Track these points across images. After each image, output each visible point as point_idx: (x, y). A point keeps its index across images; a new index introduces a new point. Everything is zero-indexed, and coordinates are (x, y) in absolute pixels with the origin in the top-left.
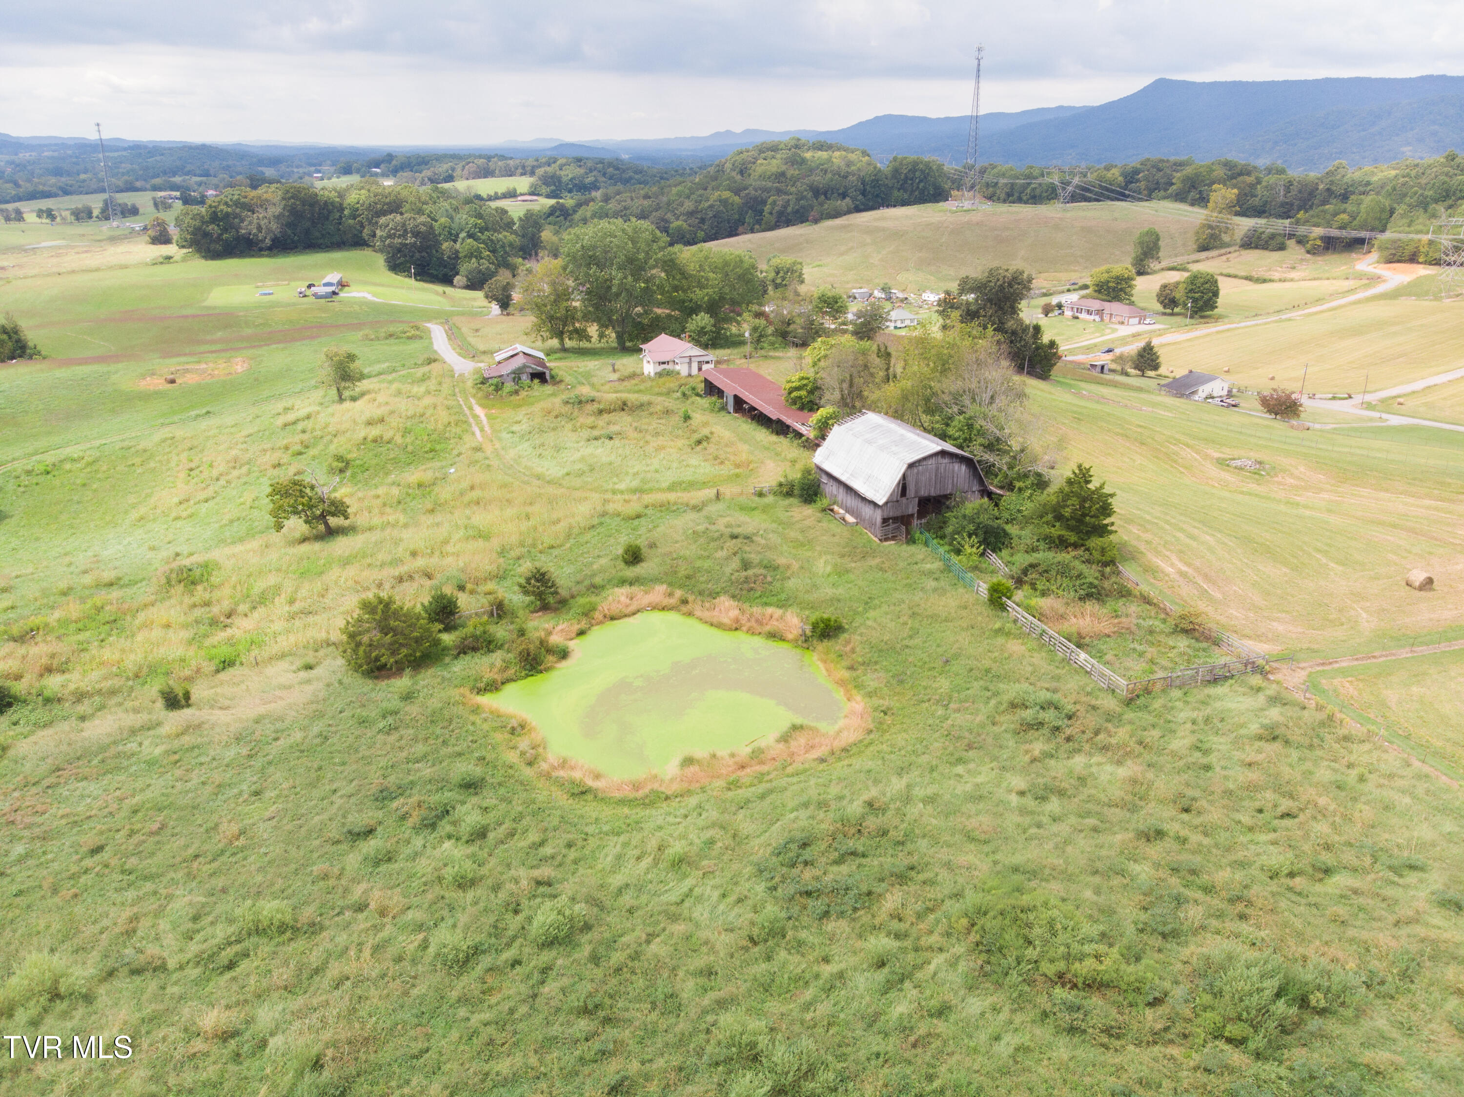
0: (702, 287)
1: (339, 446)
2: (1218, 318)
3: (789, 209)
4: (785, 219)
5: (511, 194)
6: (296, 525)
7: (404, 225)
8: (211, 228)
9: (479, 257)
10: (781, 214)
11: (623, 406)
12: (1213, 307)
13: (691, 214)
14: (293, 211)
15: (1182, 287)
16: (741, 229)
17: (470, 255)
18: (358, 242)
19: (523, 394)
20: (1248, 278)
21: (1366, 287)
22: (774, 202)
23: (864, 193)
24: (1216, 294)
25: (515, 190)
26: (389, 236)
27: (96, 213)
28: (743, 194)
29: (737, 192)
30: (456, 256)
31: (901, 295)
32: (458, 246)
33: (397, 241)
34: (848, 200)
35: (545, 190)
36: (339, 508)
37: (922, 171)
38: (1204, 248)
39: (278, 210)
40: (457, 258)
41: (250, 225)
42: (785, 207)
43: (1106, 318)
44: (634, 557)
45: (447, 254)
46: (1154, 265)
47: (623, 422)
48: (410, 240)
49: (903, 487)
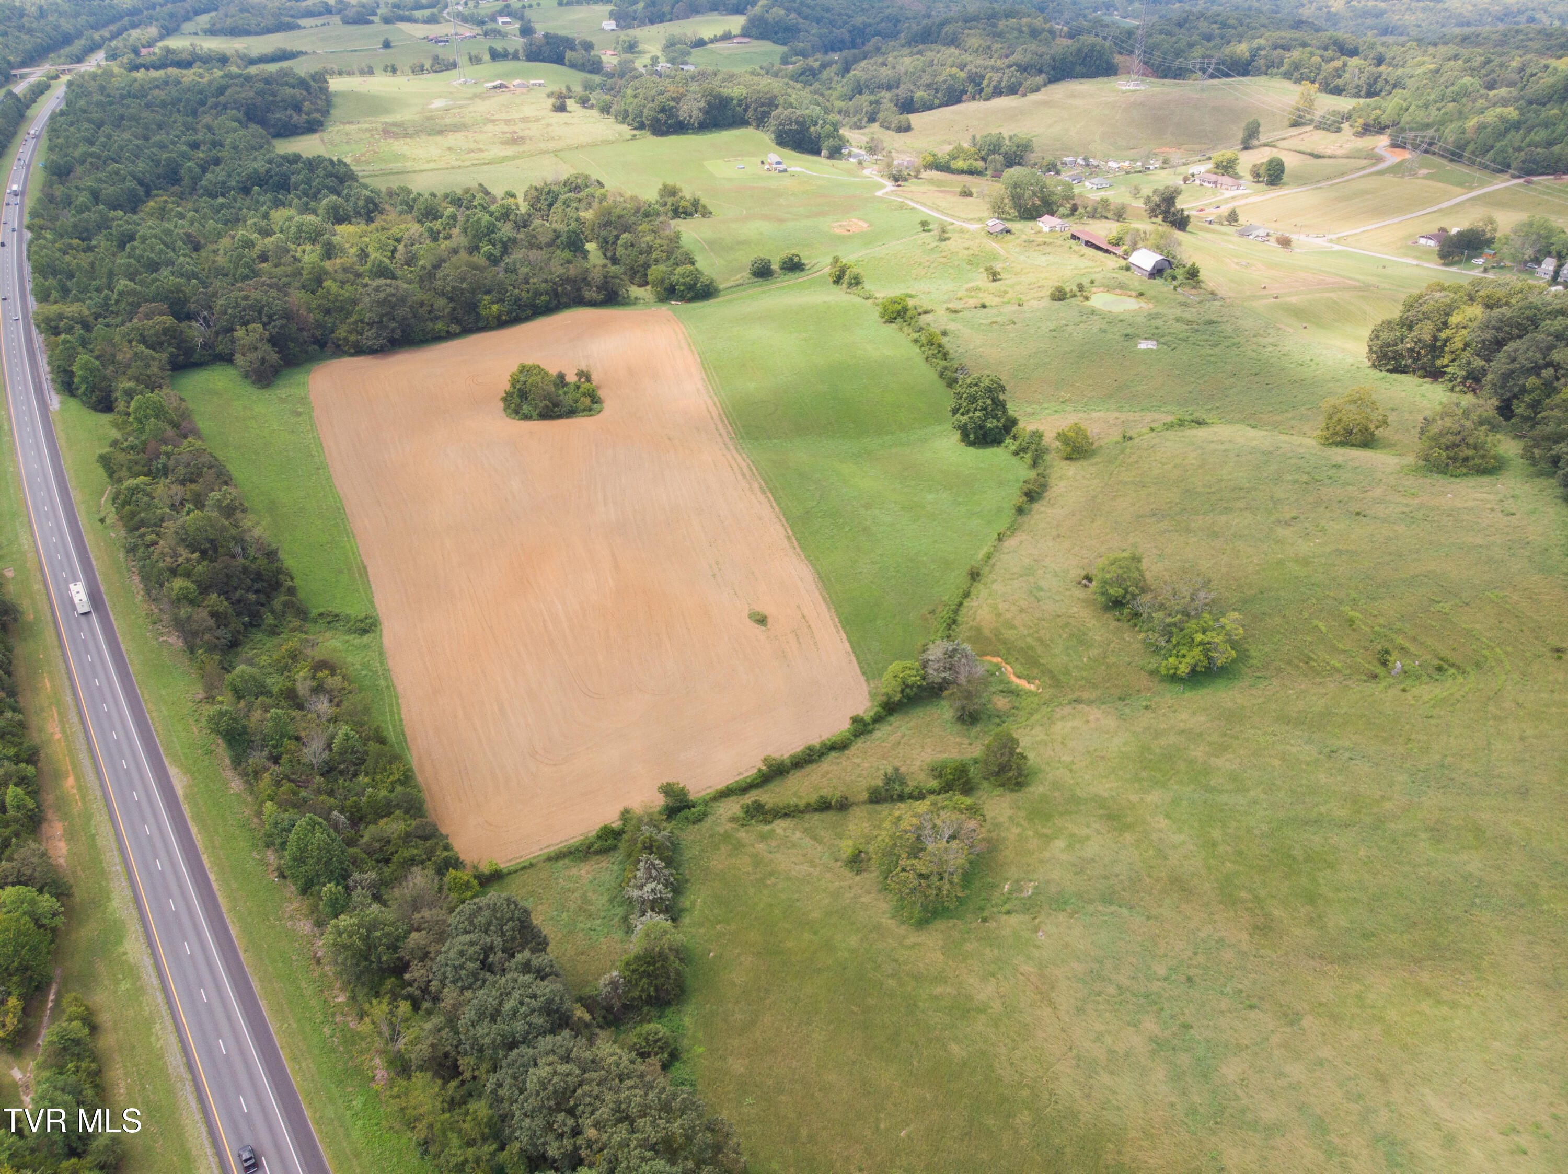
2: (1284, 184)
3: (1003, 84)
4: (998, 92)
5: (727, 37)
9: (834, 137)
10: (995, 88)
12: (1280, 179)
13: (928, 86)
14: (710, 106)
15: (1264, 167)
16: (965, 97)
19: (1008, 238)
20: (1311, 155)
21: (1373, 165)
22: (991, 77)
23: (1054, 68)
24: (1283, 172)
25: (730, 32)
26: (780, 124)
27: (427, 66)
29: (962, 67)
30: (819, 136)
31: (1095, 163)
32: (819, 129)
33: (786, 127)
34: (1044, 75)
35: (754, 32)
37: (1099, 51)
38: (1295, 124)
42: (1000, 82)
45: (814, 135)
46: (1255, 142)
48: (794, 127)
49: (1154, 267)
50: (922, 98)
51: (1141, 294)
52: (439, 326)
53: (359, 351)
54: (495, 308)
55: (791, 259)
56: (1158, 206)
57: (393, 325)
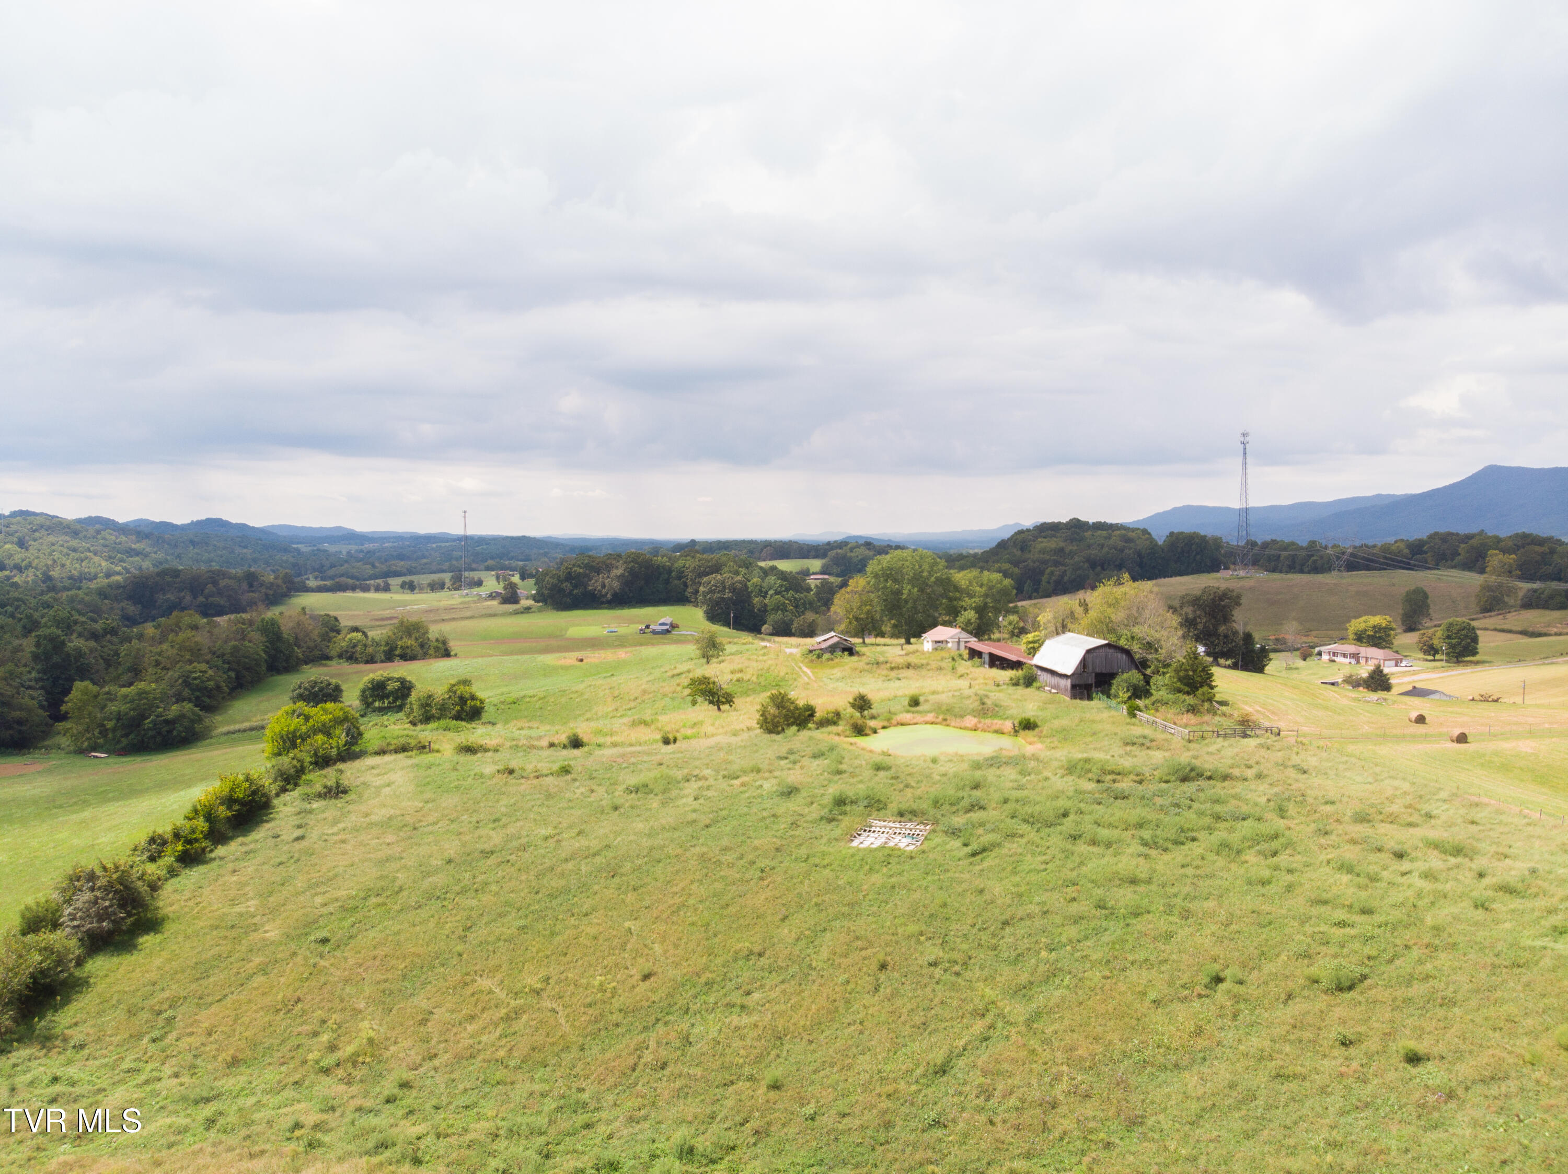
0: (971, 596)
2: (1478, 663)
3: (1066, 578)
4: (1061, 587)
5: (805, 573)
7: (723, 582)
8: (567, 586)
9: (784, 610)
10: (1058, 583)
11: (910, 666)
12: (1474, 653)
14: (634, 574)
15: (1439, 633)
17: (777, 608)
18: (678, 598)
19: (836, 661)
20: (1524, 633)
22: (1052, 573)
23: (1141, 565)
24: (1475, 644)
25: (808, 570)
26: (711, 591)
27: (448, 585)
28: (1021, 566)
29: (1016, 564)
30: (764, 610)
32: (767, 601)
33: (717, 595)
34: (1124, 570)
37: (1198, 545)
38: (1486, 609)
39: (620, 571)
40: (765, 611)
41: (596, 583)
42: (1062, 576)
43: (1362, 661)
44: (916, 703)
45: (758, 606)
46: (1422, 624)
47: (910, 672)
48: (728, 595)
49: (1084, 662)
55: (379, 686)
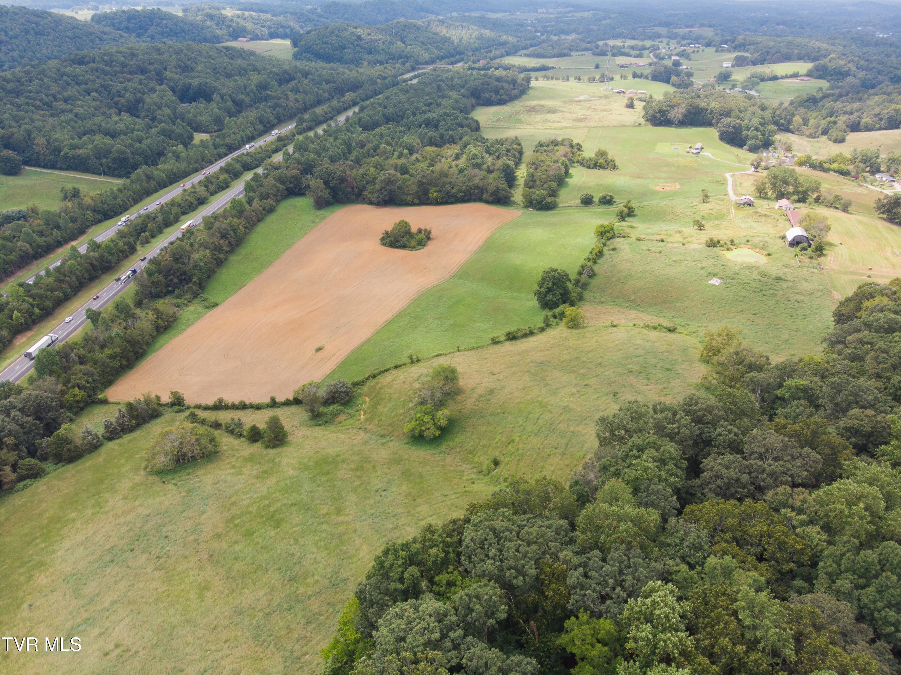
1: (703, 213)
5: (795, 75)
6: (696, 227)
7: (730, 123)
8: (658, 115)
9: (756, 139)
11: (766, 215)
13: (875, 115)
14: (689, 112)
17: (753, 138)
18: (709, 124)
19: (744, 208)
25: (798, 73)
26: (723, 127)
27: (597, 79)
32: (749, 133)
33: (726, 129)
35: (816, 74)
36: (703, 226)
39: (683, 111)
40: (747, 138)
41: (671, 116)
44: (748, 241)
45: (744, 136)
47: (765, 219)
48: (731, 130)
49: (794, 239)
50: (866, 123)
51: (769, 255)
52: (409, 198)
53: (371, 203)
54: (435, 194)
55: (604, 197)
56: (884, 206)
57: (385, 193)
